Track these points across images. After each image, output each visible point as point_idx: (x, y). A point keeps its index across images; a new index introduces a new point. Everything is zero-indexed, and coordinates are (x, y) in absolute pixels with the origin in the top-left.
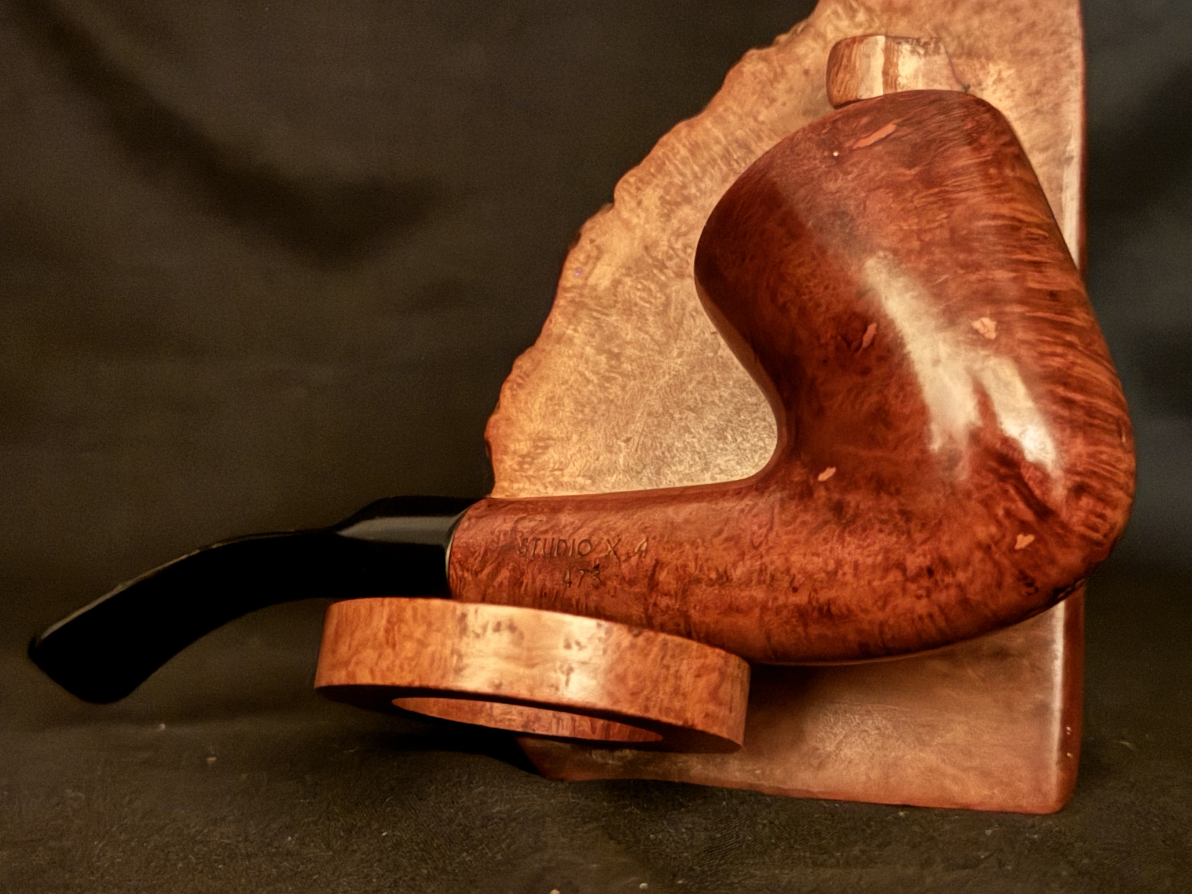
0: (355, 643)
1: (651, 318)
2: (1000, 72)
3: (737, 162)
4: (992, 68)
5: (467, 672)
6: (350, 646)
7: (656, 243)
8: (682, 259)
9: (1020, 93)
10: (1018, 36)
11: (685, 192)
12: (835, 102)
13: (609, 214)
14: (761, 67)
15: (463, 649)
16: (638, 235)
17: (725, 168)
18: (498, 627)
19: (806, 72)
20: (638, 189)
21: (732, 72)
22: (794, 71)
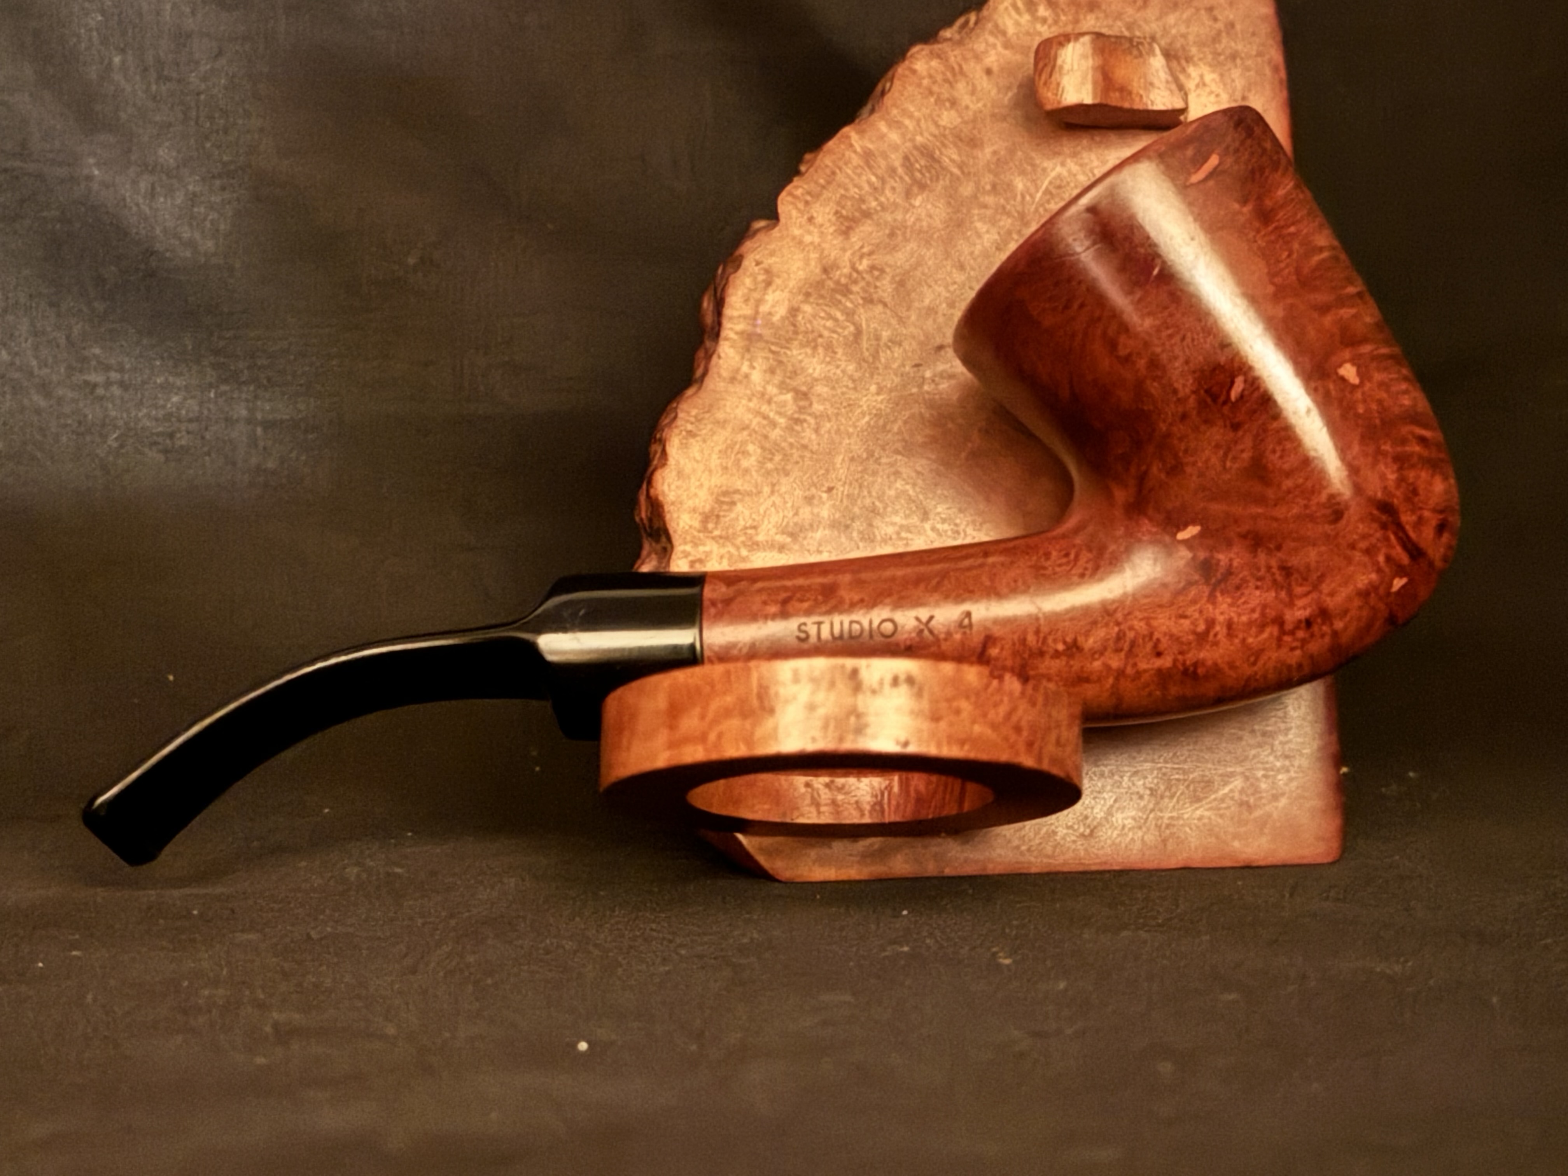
0: (710, 715)
1: (840, 351)
2: (1202, 76)
3: (920, 171)
4: (1191, 70)
5: (869, 731)
6: (702, 717)
7: (835, 266)
8: (868, 284)
9: (1225, 98)
10: (1216, 39)
11: (864, 207)
12: (1049, 107)
13: (776, 232)
14: (934, 63)
15: (861, 708)
16: (814, 256)
17: (907, 178)
18: (895, 682)
19: (989, 72)
20: (807, 203)
21: (901, 70)
22: (975, 70)
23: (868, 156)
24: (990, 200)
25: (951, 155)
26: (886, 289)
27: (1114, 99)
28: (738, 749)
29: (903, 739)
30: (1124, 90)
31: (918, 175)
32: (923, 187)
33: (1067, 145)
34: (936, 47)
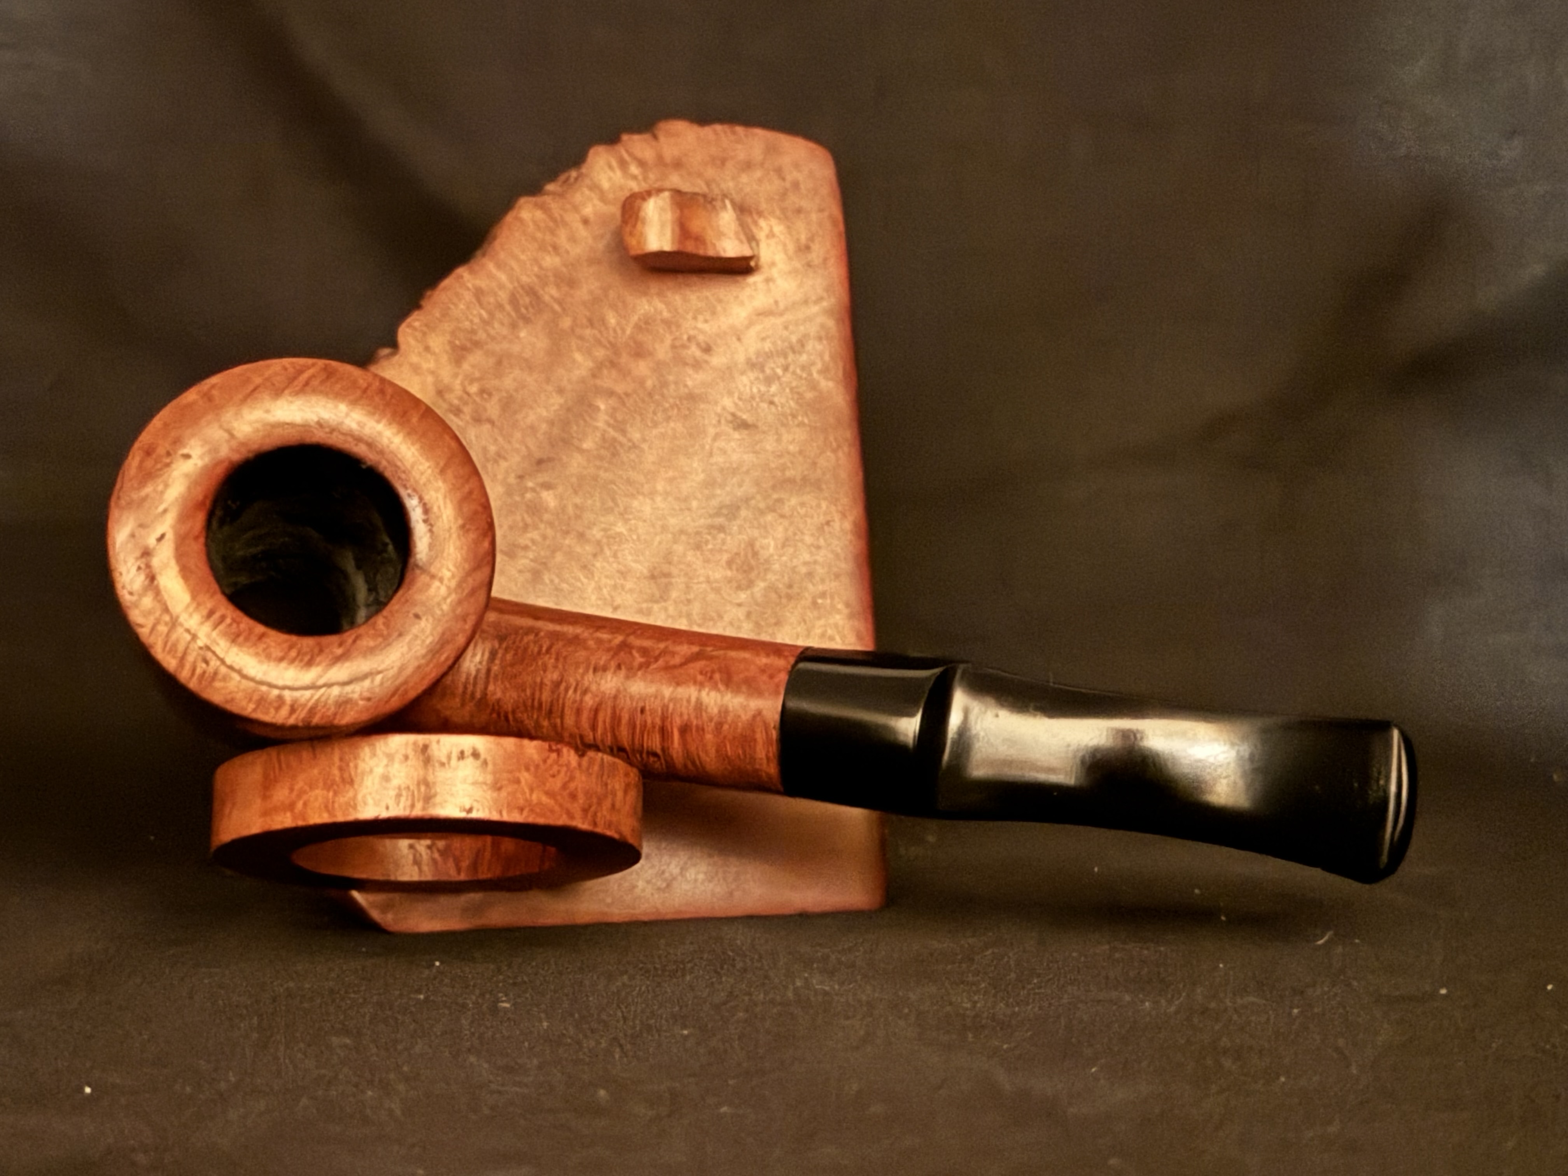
2: (771, 228)
3: (525, 307)
4: (762, 223)
5: (438, 799)
6: (292, 790)
7: (449, 388)
9: (791, 247)
10: (784, 195)
11: (475, 338)
12: (633, 252)
13: (396, 358)
14: (539, 214)
15: (430, 778)
16: (430, 379)
17: (513, 314)
18: (462, 756)
19: (586, 221)
20: (424, 334)
21: (509, 218)
22: (573, 219)
23: (479, 293)
24: (588, 332)
25: (551, 292)
26: (493, 409)
27: (690, 247)
28: (320, 816)
29: (468, 807)
30: (699, 239)
31: (523, 310)
32: (527, 320)
33: (655, 286)
34: (539, 199)
